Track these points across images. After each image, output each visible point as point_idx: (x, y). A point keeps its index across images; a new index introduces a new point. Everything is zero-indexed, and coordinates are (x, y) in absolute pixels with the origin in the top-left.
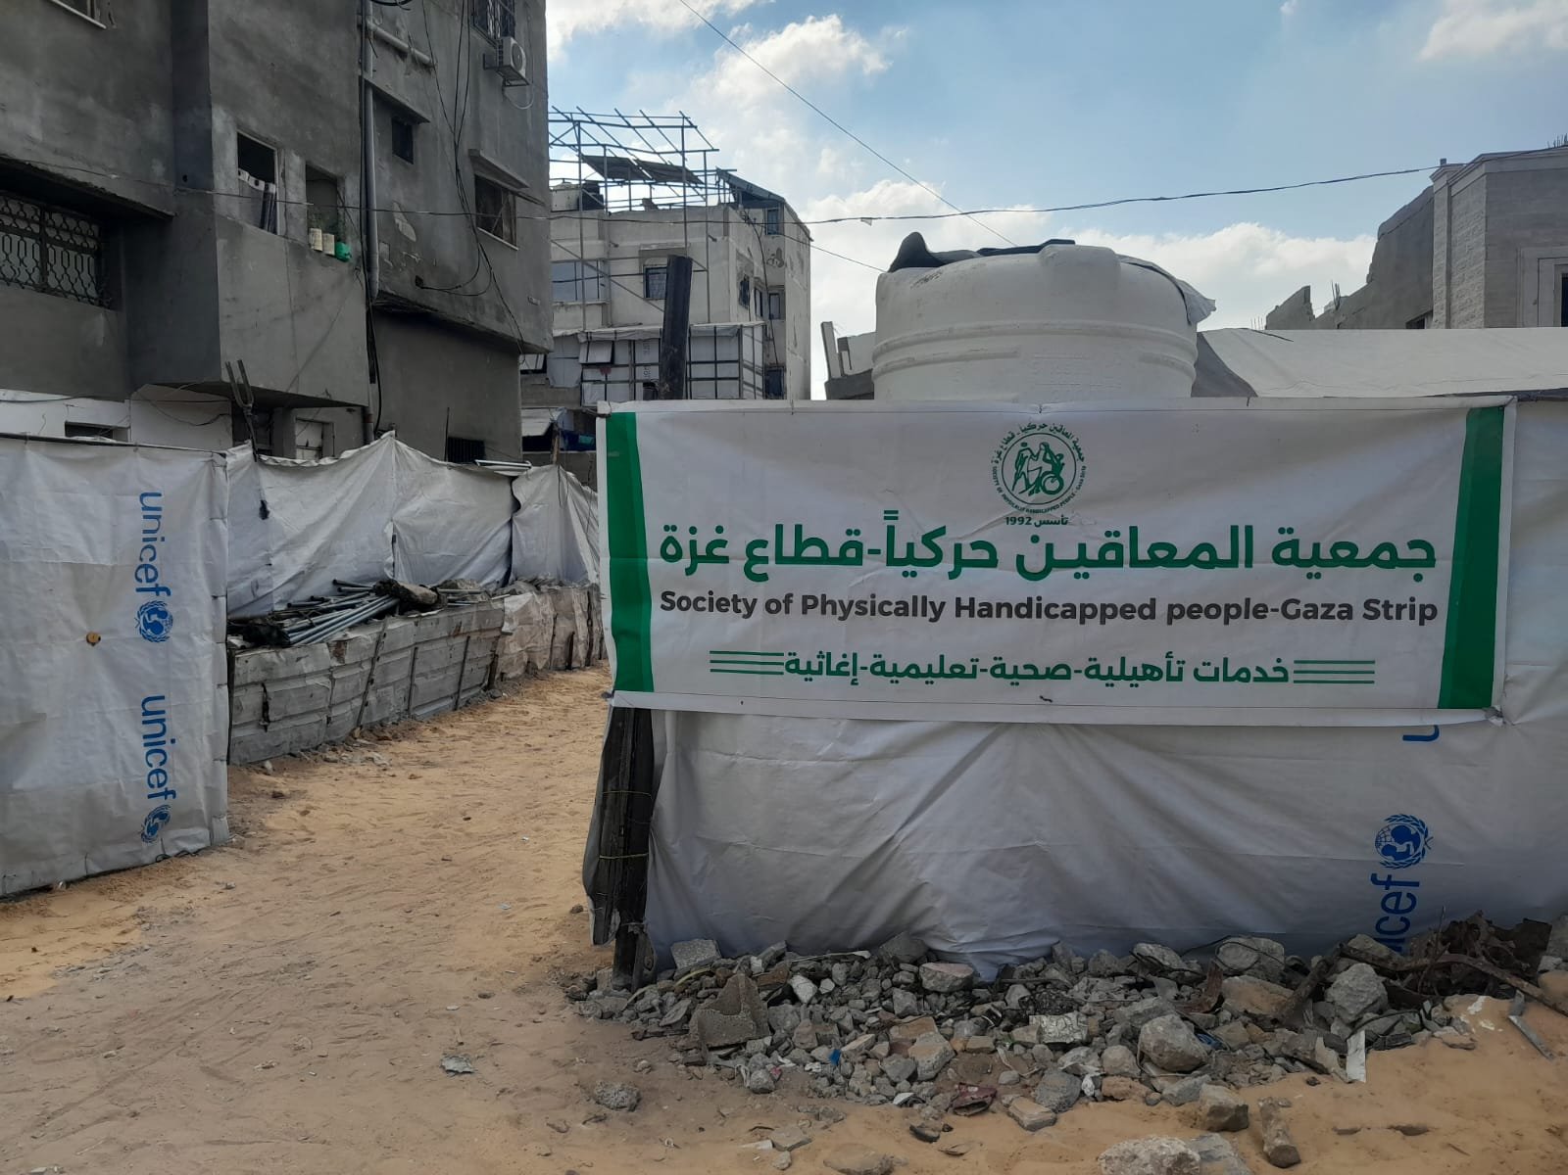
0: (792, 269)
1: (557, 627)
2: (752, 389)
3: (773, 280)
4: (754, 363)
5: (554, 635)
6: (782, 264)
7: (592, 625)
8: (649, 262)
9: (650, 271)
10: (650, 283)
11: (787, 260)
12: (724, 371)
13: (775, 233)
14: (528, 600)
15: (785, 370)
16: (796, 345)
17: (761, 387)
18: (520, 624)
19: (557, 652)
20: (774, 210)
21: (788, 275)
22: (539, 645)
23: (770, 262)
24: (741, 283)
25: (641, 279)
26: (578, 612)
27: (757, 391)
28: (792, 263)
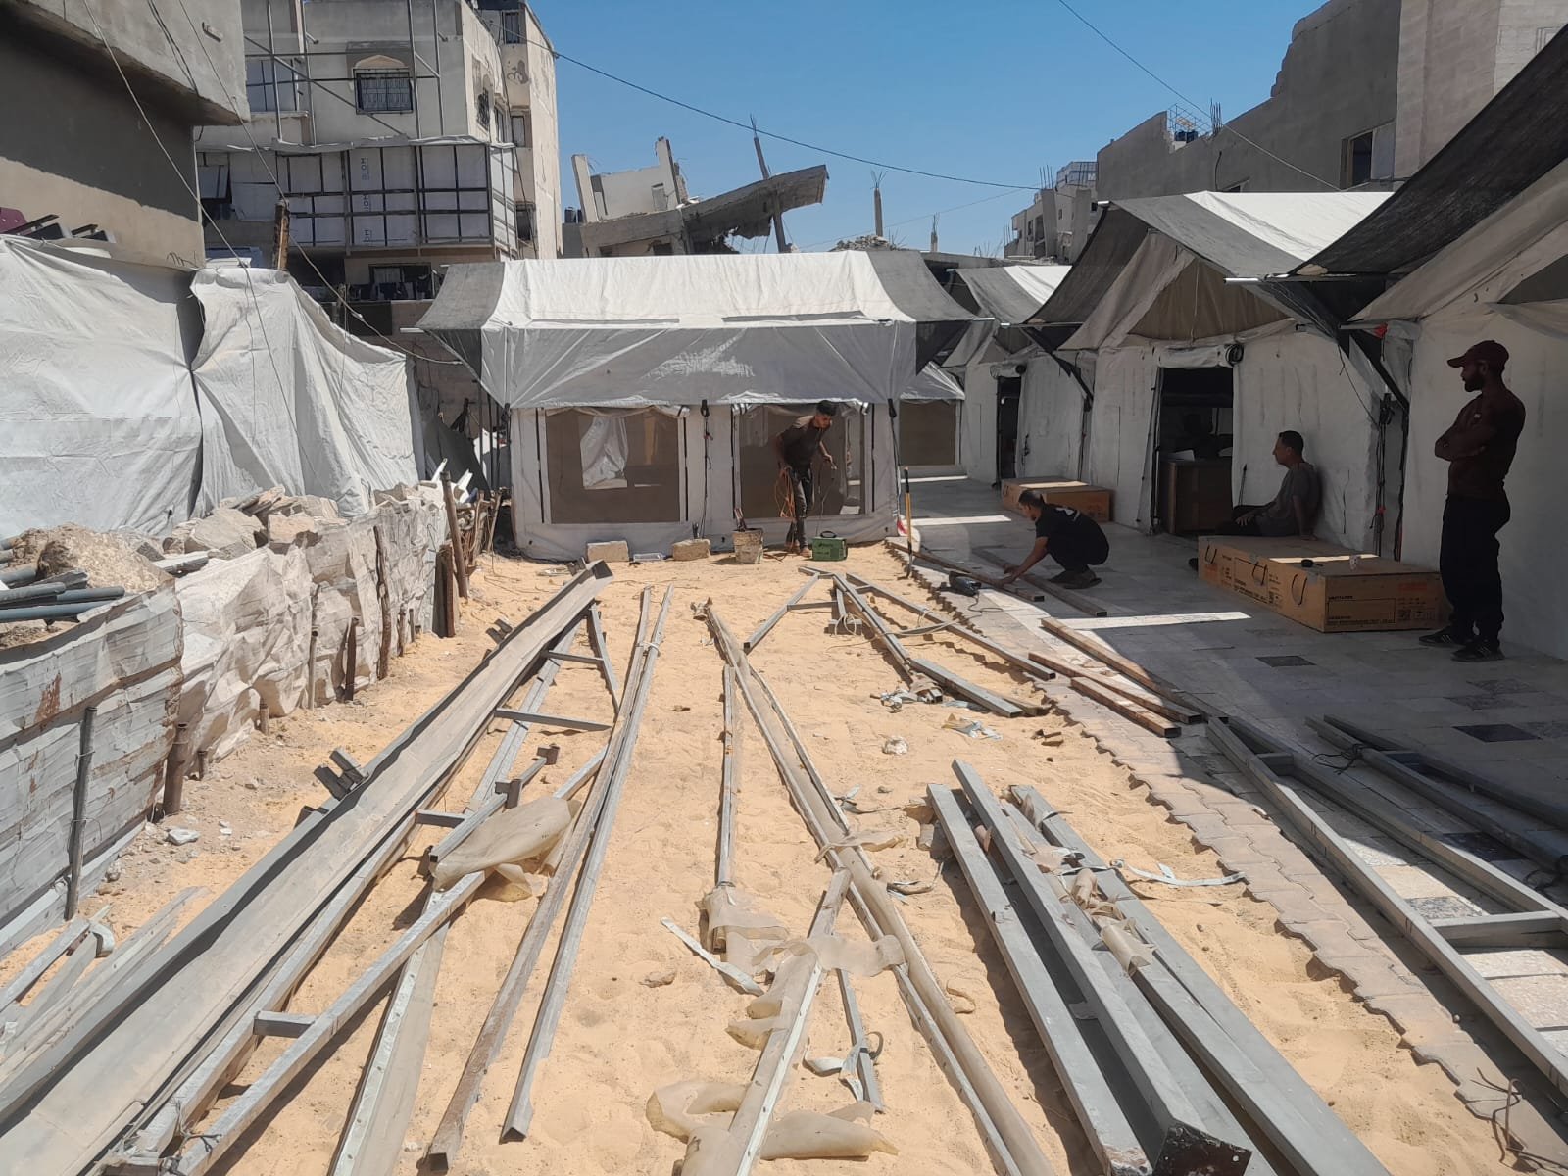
0: (537, 88)
1: (319, 615)
2: (504, 227)
3: (515, 98)
4: (504, 195)
5: (315, 634)
6: (526, 80)
7: (386, 595)
8: (362, 64)
9: (362, 76)
10: (363, 92)
11: (532, 76)
12: (467, 201)
13: (515, 42)
14: (254, 570)
15: (534, 209)
16: (545, 180)
17: (513, 225)
18: (239, 630)
19: (324, 667)
20: (514, 14)
21: (533, 94)
22: (283, 666)
23: (511, 77)
24: (480, 97)
25: (352, 85)
26: (361, 573)
27: (509, 231)
28: (536, 80)
